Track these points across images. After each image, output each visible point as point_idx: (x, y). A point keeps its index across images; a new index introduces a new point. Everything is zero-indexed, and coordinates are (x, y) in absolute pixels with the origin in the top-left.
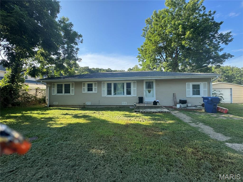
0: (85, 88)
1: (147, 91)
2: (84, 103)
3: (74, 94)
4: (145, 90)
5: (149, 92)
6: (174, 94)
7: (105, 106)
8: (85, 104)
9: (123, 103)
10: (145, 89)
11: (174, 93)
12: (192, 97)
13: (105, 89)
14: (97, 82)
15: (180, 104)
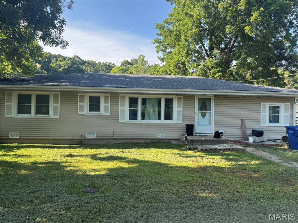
0: (84, 106)
1: (200, 114)
2: (82, 136)
3: (58, 117)
4: (197, 113)
5: (203, 115)
6: (242, 120)
7: (124, 141)
8: (84, 136)
9: (159, 134)
10: (197, 111)
11: (243, 118)
12: (269, 125)
13: (125, 108)
14: (110, 95)
15: (255, 137)
